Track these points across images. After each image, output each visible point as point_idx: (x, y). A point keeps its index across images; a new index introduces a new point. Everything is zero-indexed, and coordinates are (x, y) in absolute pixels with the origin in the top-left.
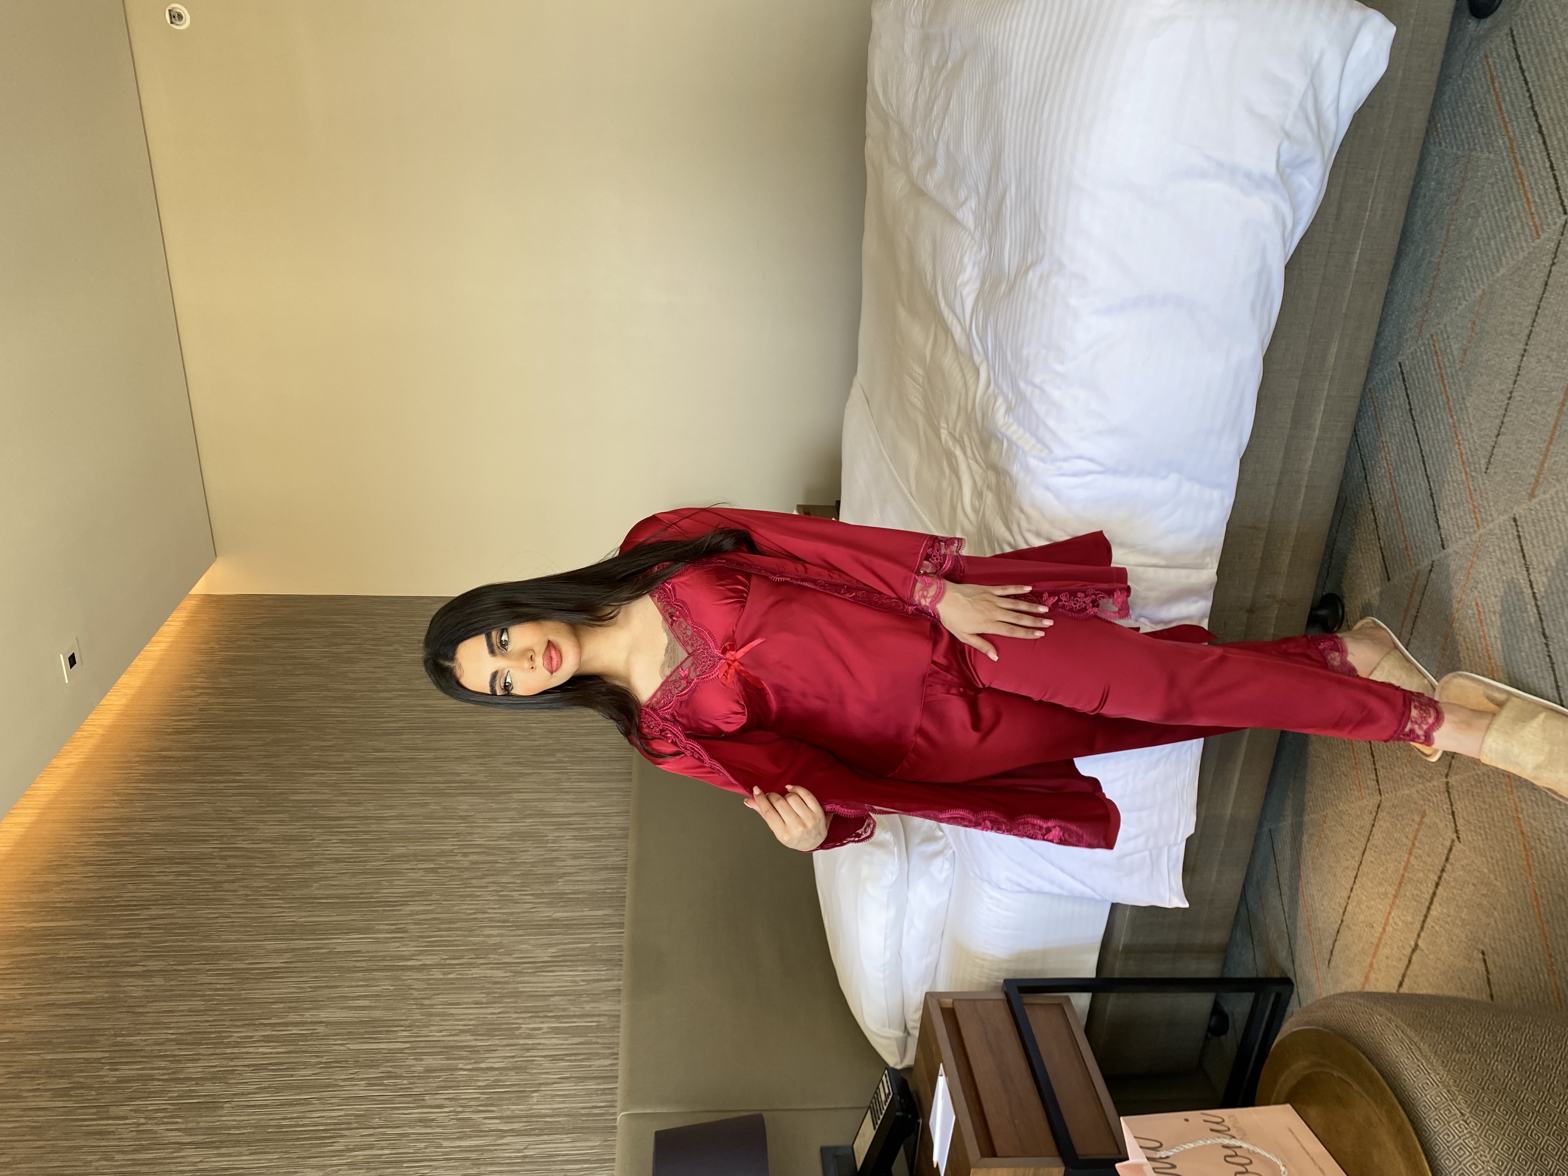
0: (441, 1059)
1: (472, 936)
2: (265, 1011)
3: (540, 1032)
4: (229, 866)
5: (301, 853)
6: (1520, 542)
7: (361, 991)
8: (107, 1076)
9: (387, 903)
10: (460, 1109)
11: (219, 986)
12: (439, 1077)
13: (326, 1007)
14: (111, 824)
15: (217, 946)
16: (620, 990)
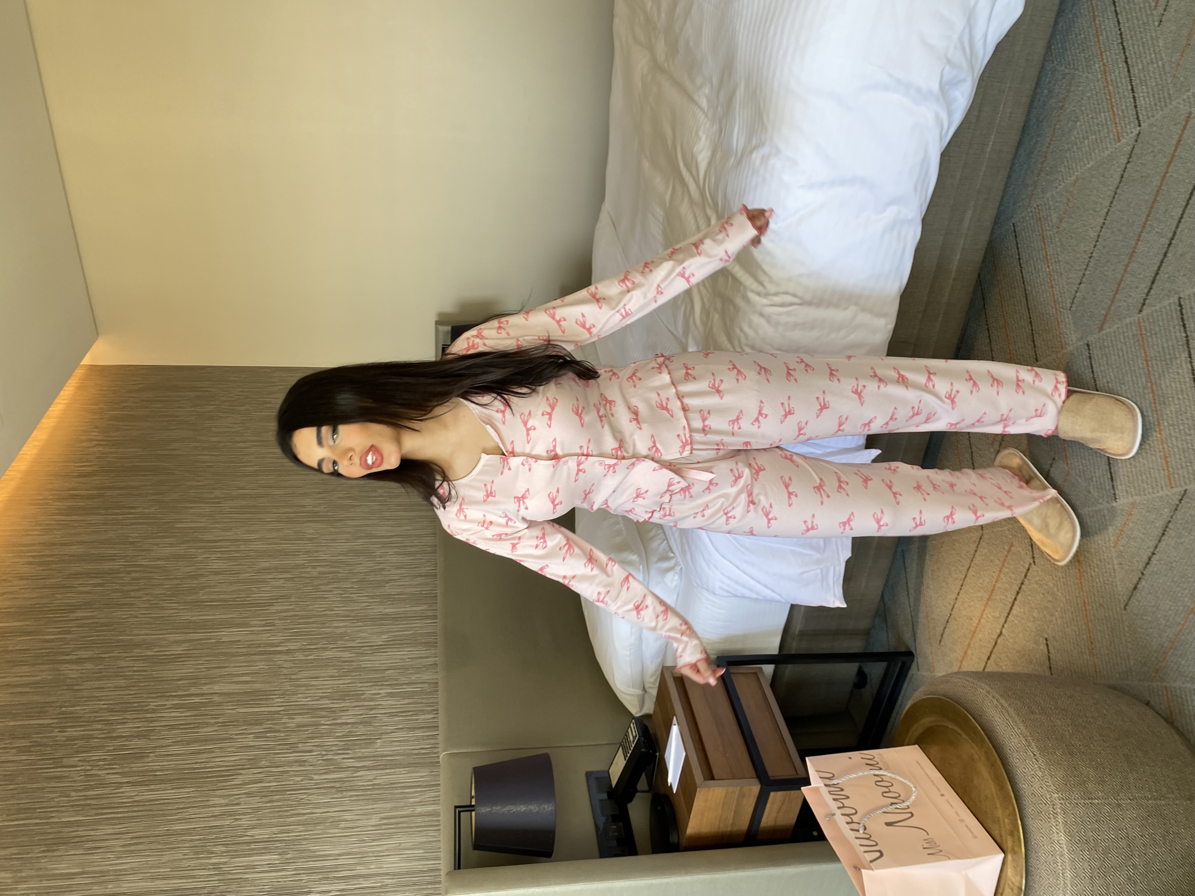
0: (308, 718)
1: (323, 628)
2: (172, 686)
3: (380, 696)
4: (134, 579)
5: (188, 568)
6: (1091, 361)
7: (244, 670)
8: (57, 736)
9: (257, 605)
10: (324, 753)
11: (135, 669)
12: (307, 730)
13: (218, 682)
14: (39, 548)
15: (131, 639)
16: (437, 664)
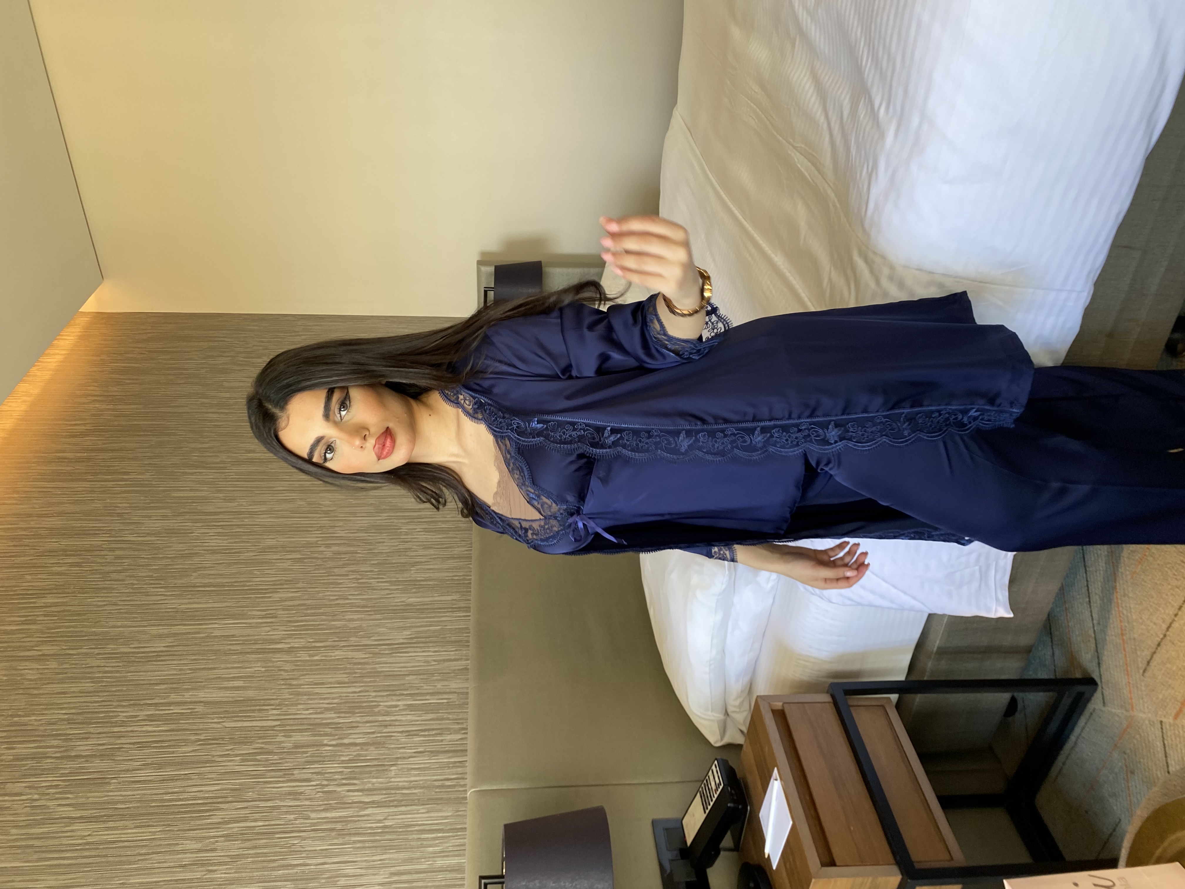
0: (308, 736)
1: (334, 620)
2: (149, 692)
3: (397, 709)
4: (117, 557)
5: (181, 545)
7: (234, 673)
9: (258, 591)
10: (325, 783)
11: (107, 669)
12: (306, 752)
13: (203, 687)
14: (10, 519)
15: (107, 632)
16: (468, 669)
